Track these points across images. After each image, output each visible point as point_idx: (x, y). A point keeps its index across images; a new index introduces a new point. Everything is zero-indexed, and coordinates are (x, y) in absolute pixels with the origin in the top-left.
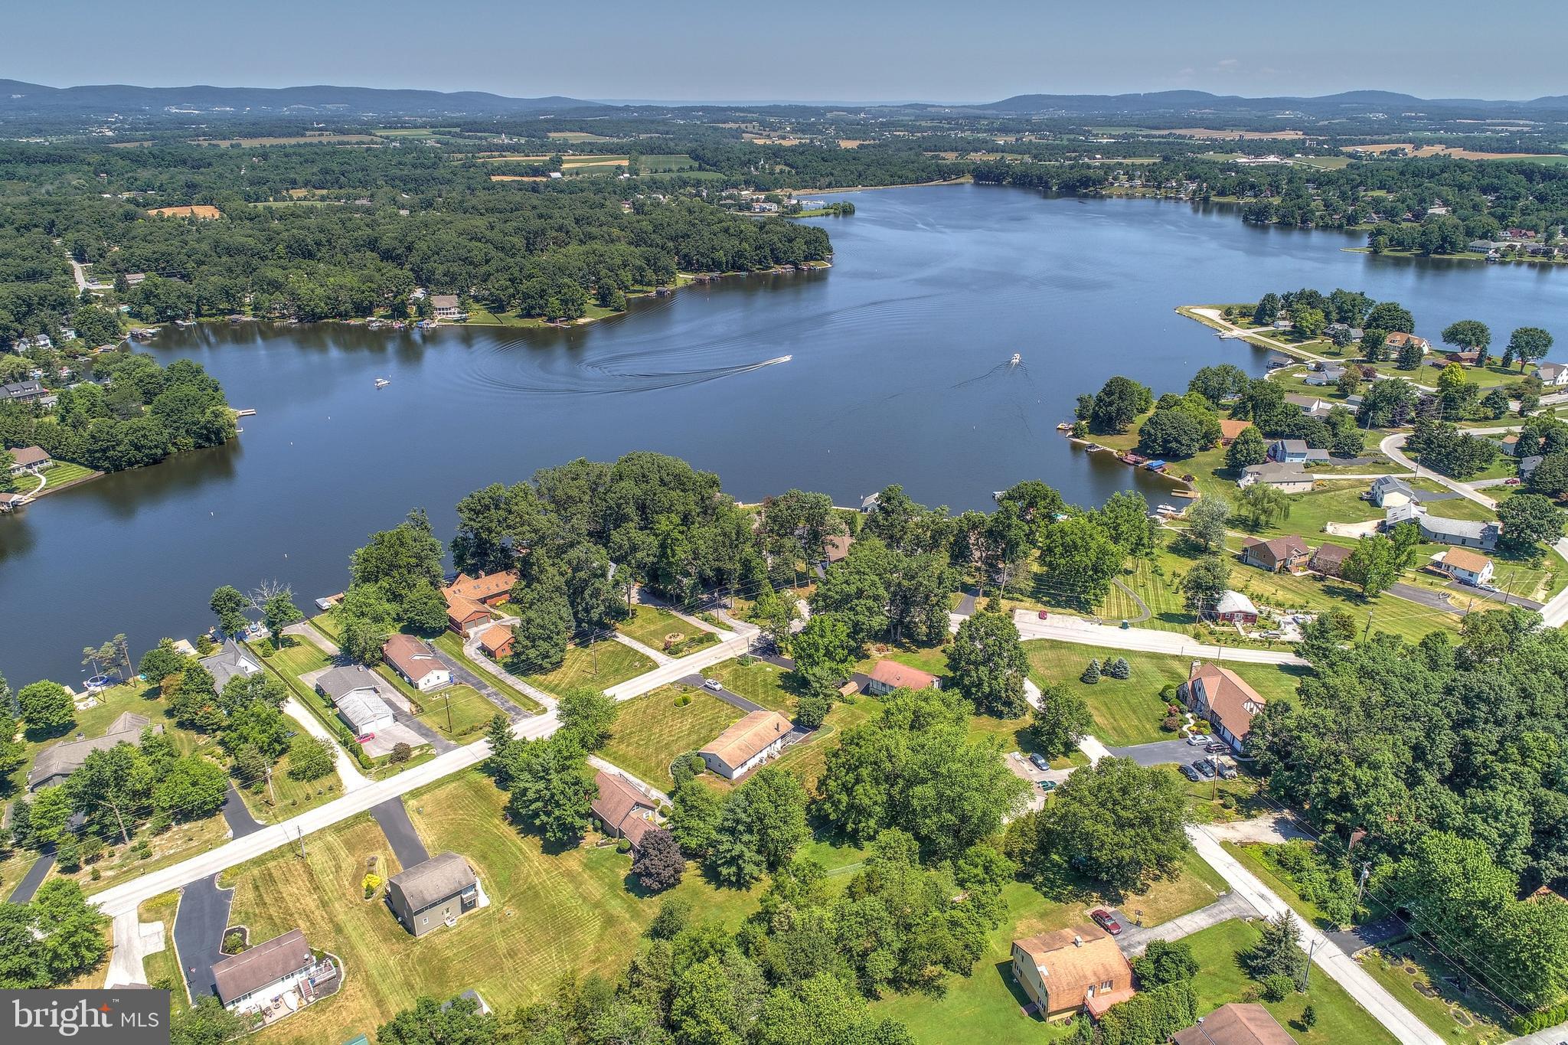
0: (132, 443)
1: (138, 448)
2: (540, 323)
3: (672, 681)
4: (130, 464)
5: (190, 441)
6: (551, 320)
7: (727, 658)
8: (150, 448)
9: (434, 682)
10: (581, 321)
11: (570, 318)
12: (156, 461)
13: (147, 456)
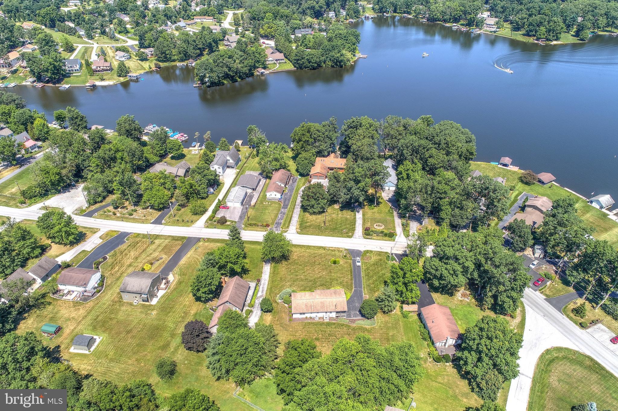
0: (308, 60)
1: (309, 62)
2: (531, 40)
3: (347, 248)
4: (306, 68)
5: (330, 63)
6: (538, 39)
7: (385, 251)
8: (313, 63)
9: (273, 196)
10: (555, 42)
11: (548, 40)
12: (314, 69)
13: (311, 66)
